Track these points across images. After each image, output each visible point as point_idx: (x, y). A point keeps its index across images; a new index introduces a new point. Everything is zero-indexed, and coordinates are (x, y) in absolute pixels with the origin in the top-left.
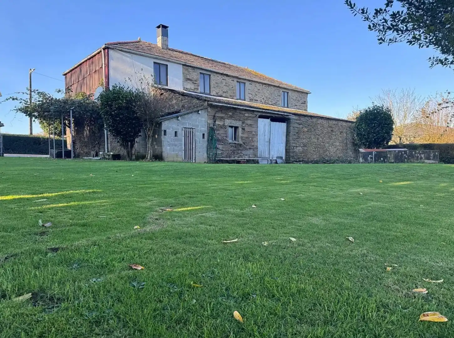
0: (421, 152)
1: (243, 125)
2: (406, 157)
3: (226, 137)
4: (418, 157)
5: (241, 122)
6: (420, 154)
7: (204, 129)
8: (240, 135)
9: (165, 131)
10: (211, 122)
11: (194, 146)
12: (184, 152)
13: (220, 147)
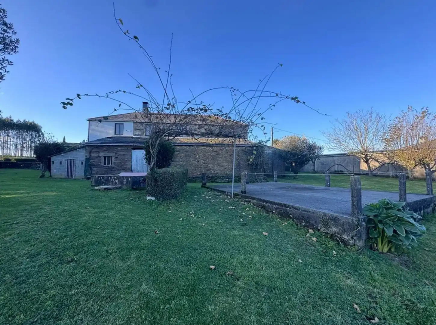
0: (115, 178)
1: (116, 155)
2: (104, 181)
3: (100, 163)
4: (113, 182)
5: (114, 153)
6: (115, 179)
7: (83, 159)
8: (113, 161)
9: (53, 162)
10: (88, 155)
11: (74, 169)
12: (66, 173)
13: (95, 169)
